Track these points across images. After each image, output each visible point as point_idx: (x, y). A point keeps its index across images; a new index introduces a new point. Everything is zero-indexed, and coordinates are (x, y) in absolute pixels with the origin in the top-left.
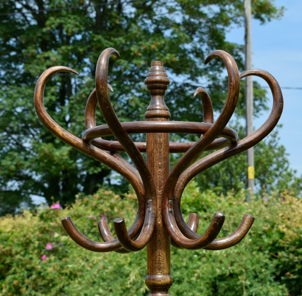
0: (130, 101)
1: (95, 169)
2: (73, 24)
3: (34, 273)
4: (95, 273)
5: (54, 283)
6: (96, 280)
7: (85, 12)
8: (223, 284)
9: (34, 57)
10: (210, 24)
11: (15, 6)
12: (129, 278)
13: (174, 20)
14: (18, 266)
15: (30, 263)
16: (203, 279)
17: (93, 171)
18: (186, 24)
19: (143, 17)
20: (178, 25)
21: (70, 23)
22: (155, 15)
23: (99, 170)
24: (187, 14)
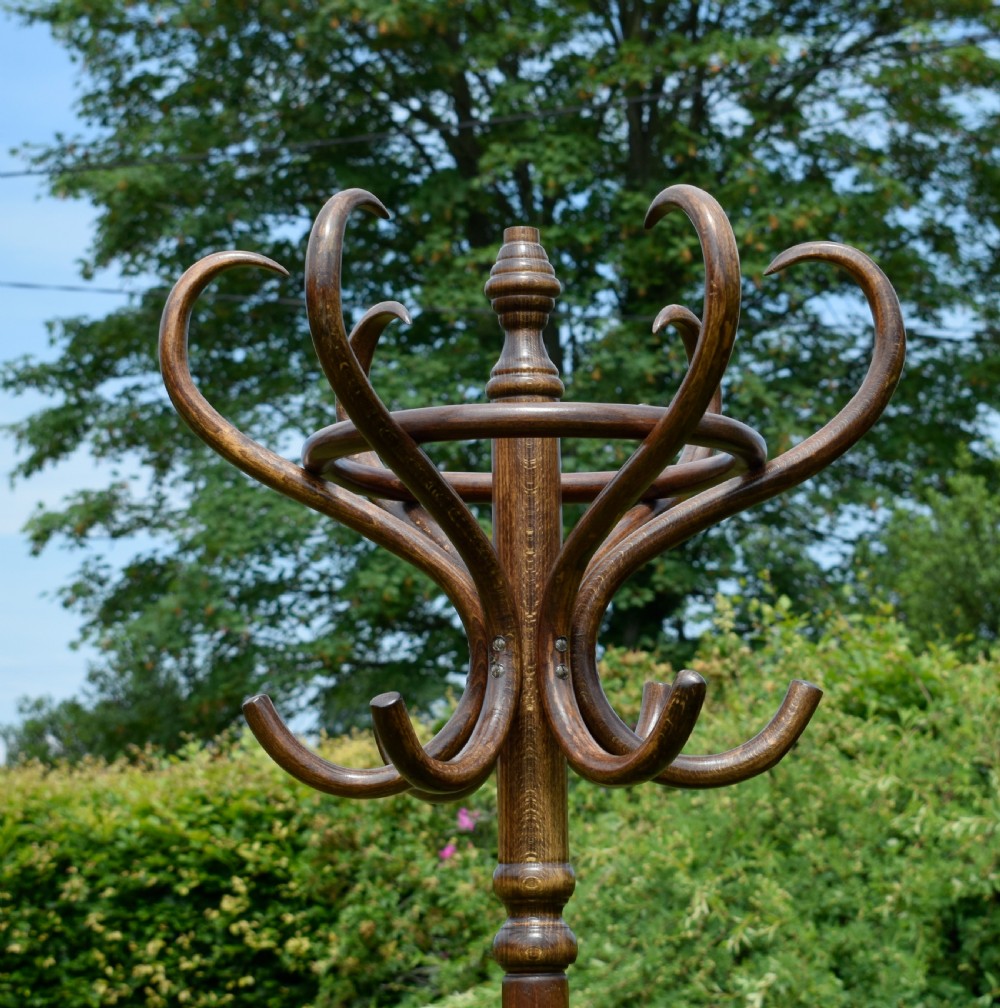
0: (735, 388)
1: (637, 594)
2: (560, 162)
3: (418, 897)
4: (593, 896)
5: (475, 927)
6: (592, 916)
7: (597, 125)
8: (974, 925)
9: (446, 265)
10: (971, 149)
11: (390, 114)
12: (688, 909)
13: (865, 140)
14: (372, 878)
15: (405, 869)
16: (916, 910)
17: (628, 600)
18: (900, 149)
19: (769, 134)
20: (875, 156)
21: (550, 160)
22: (806, 127)
23: (649, 596)
24: (901, 119)
